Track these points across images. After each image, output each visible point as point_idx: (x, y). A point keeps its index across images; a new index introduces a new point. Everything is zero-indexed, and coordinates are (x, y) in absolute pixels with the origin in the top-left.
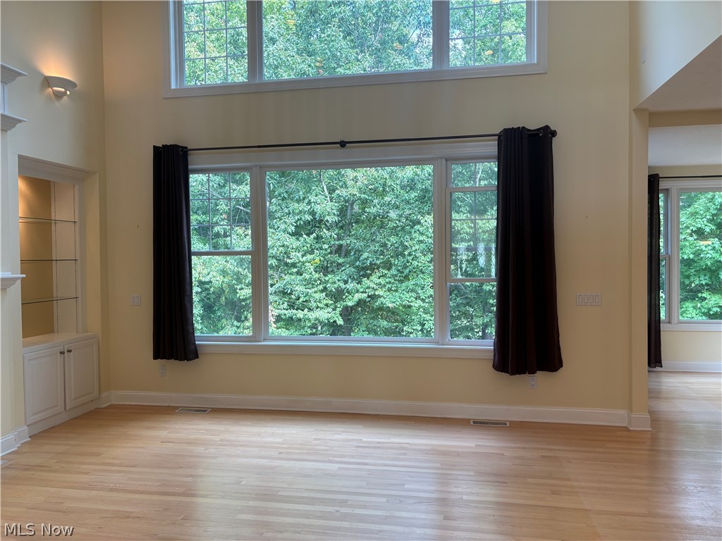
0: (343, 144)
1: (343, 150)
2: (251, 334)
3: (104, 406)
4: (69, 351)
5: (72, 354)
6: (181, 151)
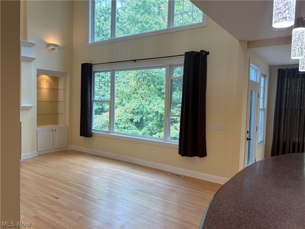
0: (135, 61)
1: (135, 63)
2: (109, 130)
3: (69, 149)
4: (55, 130)
5: (56, 131)
6: (89, 65)
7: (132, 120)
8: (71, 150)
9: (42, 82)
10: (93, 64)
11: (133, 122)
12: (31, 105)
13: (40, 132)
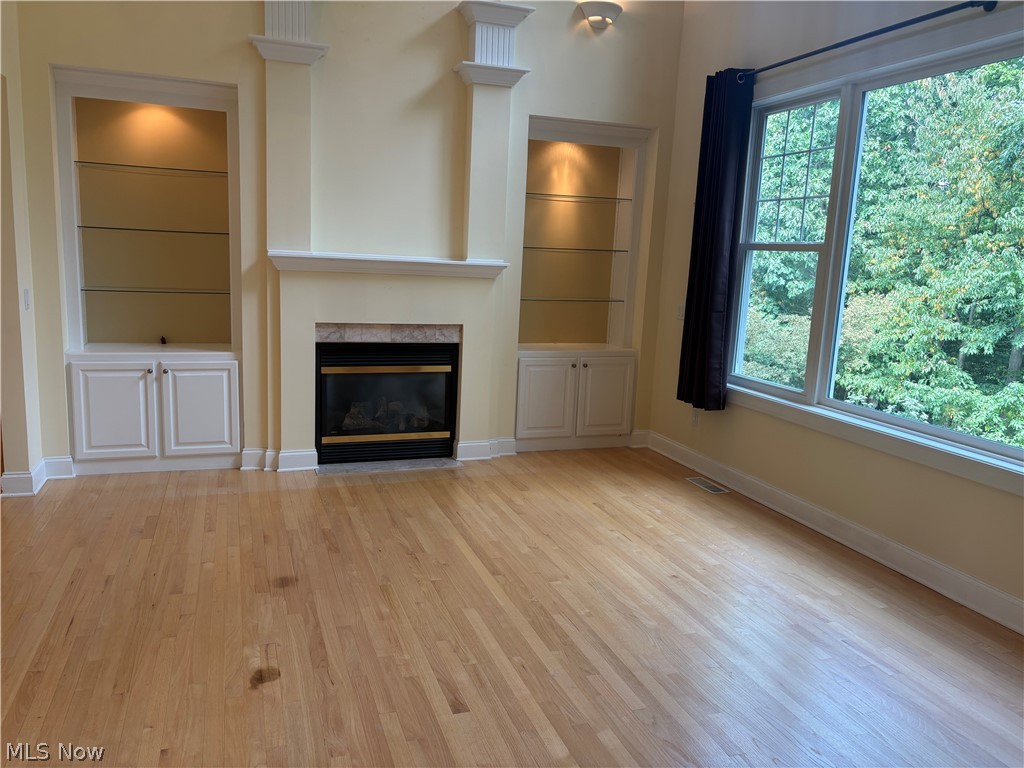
3: (635, 446)
4: (585, 366)
5: (589, 369)
6: (741, 78)
7: (951, 347)
8: (644, 452)
9: (555, 174)
10: (757, 68)
11: (958, 352)
12: (500, 262)
13: (531, 369)
